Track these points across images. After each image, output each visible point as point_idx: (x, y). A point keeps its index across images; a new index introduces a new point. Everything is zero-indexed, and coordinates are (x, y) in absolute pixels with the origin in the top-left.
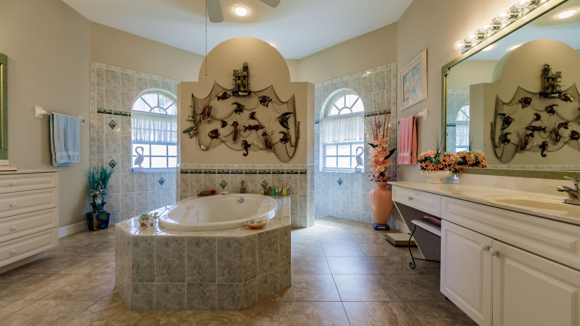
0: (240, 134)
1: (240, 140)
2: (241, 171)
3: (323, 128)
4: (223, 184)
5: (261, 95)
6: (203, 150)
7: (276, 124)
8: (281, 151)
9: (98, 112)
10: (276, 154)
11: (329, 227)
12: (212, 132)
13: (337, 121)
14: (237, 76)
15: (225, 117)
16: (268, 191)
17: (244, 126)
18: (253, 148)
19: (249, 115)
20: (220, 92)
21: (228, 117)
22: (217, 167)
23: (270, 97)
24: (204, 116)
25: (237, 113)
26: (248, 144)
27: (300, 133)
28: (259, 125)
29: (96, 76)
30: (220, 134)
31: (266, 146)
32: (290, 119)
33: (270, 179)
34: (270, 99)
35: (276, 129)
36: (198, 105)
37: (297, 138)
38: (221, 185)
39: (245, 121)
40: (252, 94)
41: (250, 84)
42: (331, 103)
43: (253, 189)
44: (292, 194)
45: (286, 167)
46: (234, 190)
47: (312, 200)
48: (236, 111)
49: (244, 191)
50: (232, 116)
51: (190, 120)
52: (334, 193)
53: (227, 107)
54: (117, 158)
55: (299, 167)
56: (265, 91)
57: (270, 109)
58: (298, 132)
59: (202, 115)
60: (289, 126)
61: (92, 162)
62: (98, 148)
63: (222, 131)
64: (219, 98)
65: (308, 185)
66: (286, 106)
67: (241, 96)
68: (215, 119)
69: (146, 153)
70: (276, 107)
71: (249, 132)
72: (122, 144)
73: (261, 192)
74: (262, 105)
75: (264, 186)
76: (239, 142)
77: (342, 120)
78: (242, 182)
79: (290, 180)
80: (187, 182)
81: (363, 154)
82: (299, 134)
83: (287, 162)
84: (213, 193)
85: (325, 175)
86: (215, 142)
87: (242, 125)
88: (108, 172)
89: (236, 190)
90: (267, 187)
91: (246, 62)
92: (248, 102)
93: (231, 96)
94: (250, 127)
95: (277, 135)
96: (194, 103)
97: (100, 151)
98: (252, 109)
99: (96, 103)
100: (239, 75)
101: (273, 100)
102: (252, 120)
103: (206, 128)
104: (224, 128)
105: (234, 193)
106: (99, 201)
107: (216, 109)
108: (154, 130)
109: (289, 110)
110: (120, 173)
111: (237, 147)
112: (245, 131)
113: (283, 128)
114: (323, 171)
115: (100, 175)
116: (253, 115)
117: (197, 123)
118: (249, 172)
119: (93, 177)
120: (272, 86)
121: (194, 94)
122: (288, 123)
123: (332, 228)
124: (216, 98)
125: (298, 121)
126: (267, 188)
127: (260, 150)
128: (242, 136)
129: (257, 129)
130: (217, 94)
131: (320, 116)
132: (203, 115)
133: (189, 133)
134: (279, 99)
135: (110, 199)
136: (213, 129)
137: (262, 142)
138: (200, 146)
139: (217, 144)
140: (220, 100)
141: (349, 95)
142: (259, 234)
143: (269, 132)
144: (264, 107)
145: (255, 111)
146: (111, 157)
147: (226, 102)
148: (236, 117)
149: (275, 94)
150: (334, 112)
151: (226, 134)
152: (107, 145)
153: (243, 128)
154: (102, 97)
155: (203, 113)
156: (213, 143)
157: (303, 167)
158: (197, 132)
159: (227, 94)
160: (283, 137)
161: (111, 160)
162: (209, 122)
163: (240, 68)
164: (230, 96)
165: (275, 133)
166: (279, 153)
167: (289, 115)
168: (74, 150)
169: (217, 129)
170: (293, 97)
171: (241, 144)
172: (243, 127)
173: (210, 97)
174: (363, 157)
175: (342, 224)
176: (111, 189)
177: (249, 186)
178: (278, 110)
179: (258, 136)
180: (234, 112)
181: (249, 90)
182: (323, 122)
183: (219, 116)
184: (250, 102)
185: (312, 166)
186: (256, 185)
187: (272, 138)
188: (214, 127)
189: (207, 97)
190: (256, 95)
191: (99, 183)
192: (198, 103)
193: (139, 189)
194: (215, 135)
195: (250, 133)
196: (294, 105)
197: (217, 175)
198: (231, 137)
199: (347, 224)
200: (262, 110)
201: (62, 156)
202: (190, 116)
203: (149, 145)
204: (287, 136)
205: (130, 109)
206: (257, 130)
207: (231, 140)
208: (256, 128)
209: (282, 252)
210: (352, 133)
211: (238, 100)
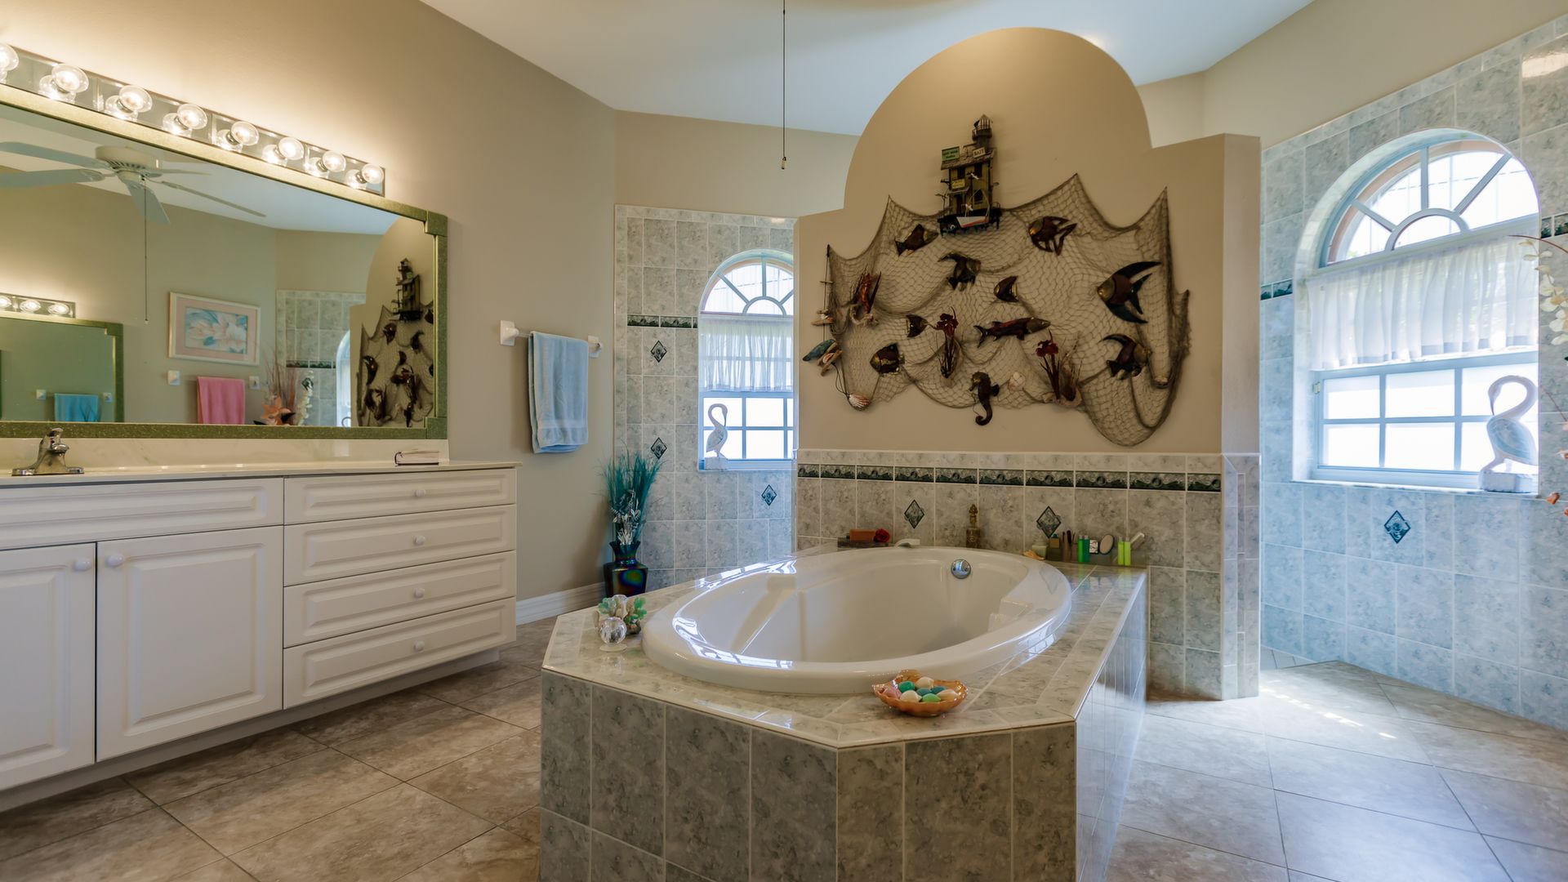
0: (964, 354)
1: (966, 371)
2: (968, 473)
3: (1309, 310)
4: (912, 514)
5: (1037, 216)
6: (856, 408)
7: (1091, 308)
8: (1112, 404)
9: (632, 323)
10: (1090, 417)
11: (1330, 715)
12: (881, 353)
13: (1378, 275)
14: (955, 167)
15: (918, 304)
16: (1061, 543)
17: (979, 328)
18: (1010, 399)
19: (995, 289)
20: (904, 228)
21: (929, 301)
22: (897, 458)
23: (1069, 217)
24: (860, 307)
25: (954, 287)
26: (993, 384)
27: (1192, 335)
28: (1028, 320)
29: (626, 238)
30: (906, 359)
31: (1055, 389)
32: (1146, 286)
33: (1070, 506)
34: (1070, 223)
35: (1092, 327)
36: (843, 276)
37: (1179, 357)
38: (907, 516)
39: (981, 310)
40: (1006, 218)
41: (998, 184)
42: (1353, 203)
43: (1008, 536)
44: (1155, 563)
45: (1131, 462)
46: (947, 533)
47: (1247, 594)
48: (953, 281)
49: (978, 541)
50: (939, 299)
51: (821, 322)
52: (1364, 570)
53: (924, 272)
54: (668, 433)
55: (1187, 465)
56: (1052, 198)
57: (1069, 260)
58: (1180, 330)
59: (854, 305)
60: (1145, 312)
61: (619, 444)
62: (629, 410)
63: (909, 349)
64: (901, 247)
65: (1229, 536)
66: (1132, 239)
67: (966, 230)
68: (890, 313)
69: (734, 419)
70: (1093, 249)
71: (996, 344)
72: (679, 398)
73: (1033, 546)
74: (1041, 248)
75: (1048, 525)
76: (963, 381)
77: (1406, 270)
78: (971, 508)
79: (1147, 510)
80: (814, 501)
81: (1533, 411)
82: (1188, 339)
83: (1134, 444)
84: (881, 538)
85: (1318, 497)
86: (889, 383)
87: (972, 325)
88: (649, 468)
89: (953, 536)
90: (1059, 531)
91: (984, 116)
92: (992, 246)
93: (937, 234)
94: (999, 330)
95: (1095, 349)
96: (832, 273)
97: (633, 420)
98: (1003, 269)
99: (626, 304)
100: (958, 164)
101: (1079, 226)
102: (1006, 305)
103: (866, 342)
104: (917, 339)
105: (948, 545)
106: (627, 538)
107: (894, 283)
108: (752, 359)
109: (1143, 253)
110: (673, 471)
111: (955, 397)
112: (981, 341)
113: (1119, 321)
114: (1311, 478)
115: (632, 475)
116: (1010, 287)
117: (839, 329)
118: (995, 478)
119: (618, 479)
120: (1078, 179)
121: (834, 248)
122: (1142, 303)
123: (1345, 721)
124: (893, 248)
125: (1181, 288)
126: (1055, 537)
127: (1033, 405)
128: (972, 361)
129: (1021, 332)
130: (896, 234)
131: (1298, 266)
132: (855, 303)
133: (820, 360)
134: (1101, 218)
135: (654, 534)
136: (884, 345)
137: (1040, 377)
138: (848, 398)
139: (895, 389)
140: (905, 253)
141: (1447, 160)
142: (912, 745)
143: (1063, 337)
144: (1047, 254)
145: (1013, 275)
146: (655, 432)
147: (922, 255)
148: (955, 301)
149: (1089, 202)
150: (1365, 240)
151: (921, 357)
152: (648, 403)
153: (976, 334)
154: (637, 287)
155: (855, 299)
156: (885, 385)
157: (1205, 466)
158: (840, 357)
159: (923, 233)
160: (1121, 353)
161: (655, 438)
162: (871, 324)
163: (961, 137)
164: (933, 235)
165: (1087, 343)
166: (1105, 413)
167: (1144, 273)
168: (576, 417)
169: (895, 342)
170: (1159, 203)
171: (967, 386)
172: (975, 332)
173: (876, 248)
174: (1530, 422)
175: (1403, 712)
176: (656, 511)
177: (997, 524)
178: (1101, 257)
179: (1026, 356)
180: (946, 284)
181: (995, 205)
182: (1311, 288)
183: (899, 303)
184: (997, 245)
185: (1246, 460)
186: (1018, 523)
187: (1077, 361)
188: (887, 338)
189: (866, 251)
190: (1019, 218)
191: (629, 495)
192: (842, 271)
193: (716, 514)
194: (889, 362)
195: (999, 349)
196: (1164, 234)
197: (894, 485)
198: (936, 367)
199: (1435, 714)
200: (1038, 267)
201: (549, 431)
202: (821, 312)
203: (740, 400)
204: (1136, 350)
205: (696, 309)
206: (1021, 338)
207: (937, 376)
208: (1019, 329)
209: (1031, 833)
210: (1466, 322)
211: (959, 243)
